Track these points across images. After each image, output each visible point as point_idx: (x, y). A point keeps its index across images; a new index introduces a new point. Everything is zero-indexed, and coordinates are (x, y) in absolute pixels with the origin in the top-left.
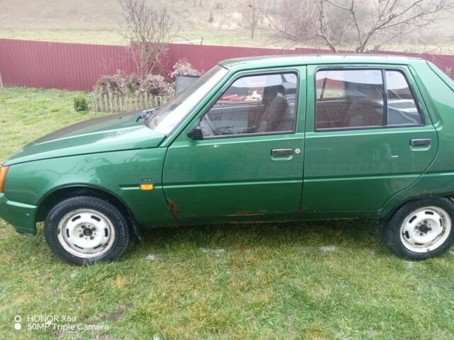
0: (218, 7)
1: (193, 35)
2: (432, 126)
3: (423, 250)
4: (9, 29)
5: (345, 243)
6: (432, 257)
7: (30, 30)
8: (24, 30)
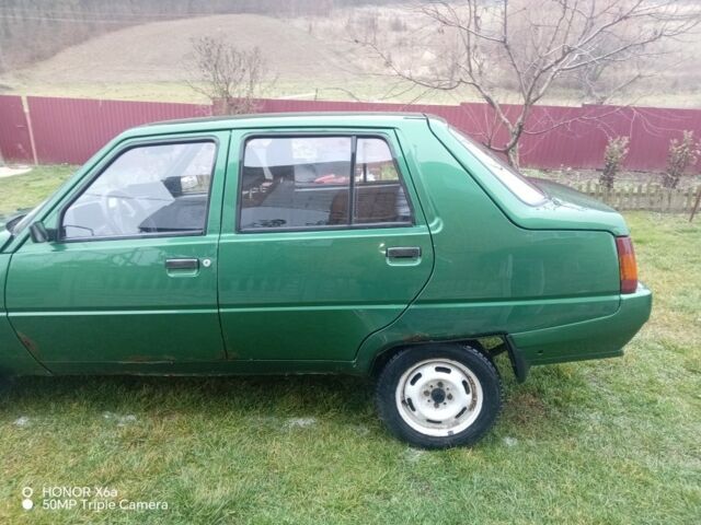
0: (400, 44)
1: (359, 86)
2: (424, 227)
3: (442, 432)
4: (99, 82)
5: (330, 414)
6: (460, 446)
7: (127, 83)
8: (119, 83)
